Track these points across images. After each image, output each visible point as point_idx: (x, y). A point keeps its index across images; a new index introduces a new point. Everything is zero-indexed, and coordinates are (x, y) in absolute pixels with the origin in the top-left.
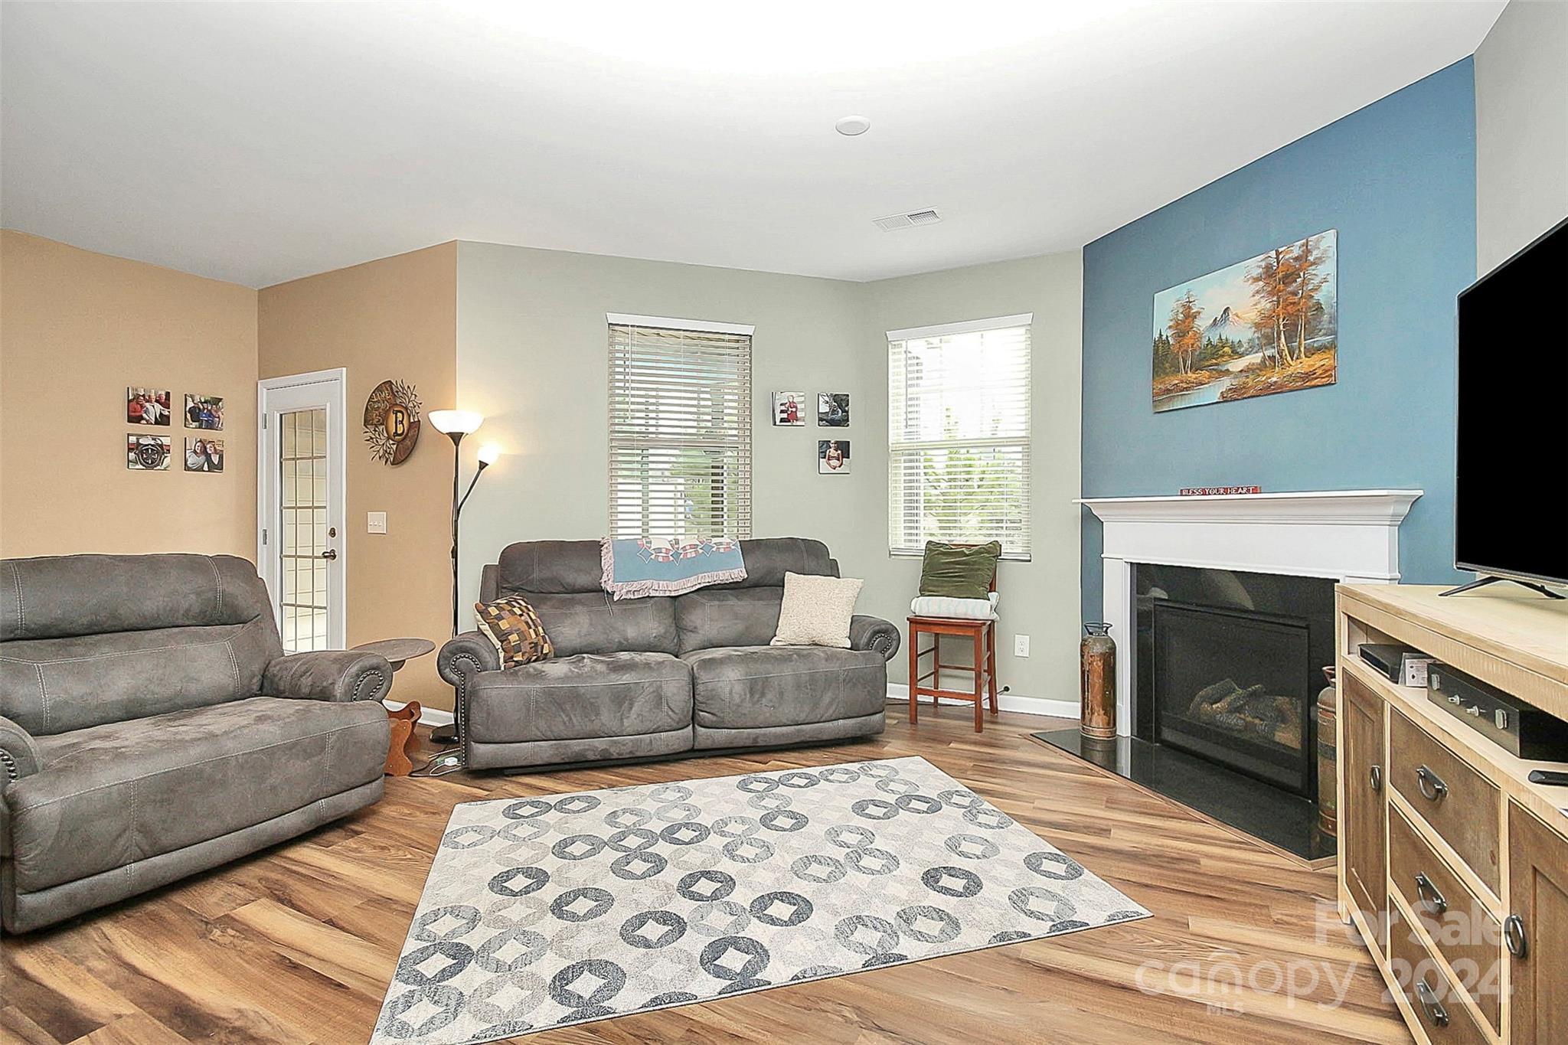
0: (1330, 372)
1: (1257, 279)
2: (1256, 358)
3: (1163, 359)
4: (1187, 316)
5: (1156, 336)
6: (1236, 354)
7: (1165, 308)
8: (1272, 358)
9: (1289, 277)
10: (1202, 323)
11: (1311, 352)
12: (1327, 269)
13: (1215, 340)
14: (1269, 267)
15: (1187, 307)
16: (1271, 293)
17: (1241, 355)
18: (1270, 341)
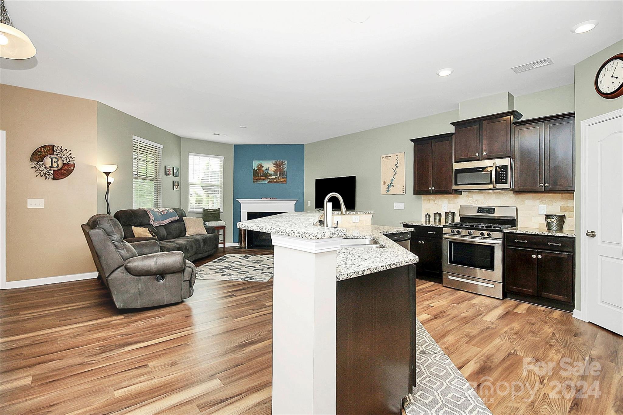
0: (286, 181)
1: (274, 164)
2: (274, 177)
3: (255, 173)
4: (260, 167)
5: (254, 169)
6: (271, 175)
7: (256, 164)
8: (277, 177)
9: (280, 166)
10: (264, 169)
11: (283, 178)
12: (286, 166)
13: (267, 172)
14: (276, 163)
15: (261, 165)
16: (277, 167)
17: (272, 176)
18: (277, 175)
